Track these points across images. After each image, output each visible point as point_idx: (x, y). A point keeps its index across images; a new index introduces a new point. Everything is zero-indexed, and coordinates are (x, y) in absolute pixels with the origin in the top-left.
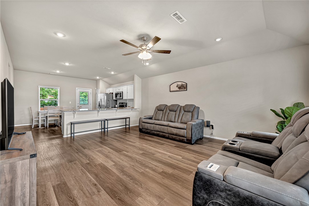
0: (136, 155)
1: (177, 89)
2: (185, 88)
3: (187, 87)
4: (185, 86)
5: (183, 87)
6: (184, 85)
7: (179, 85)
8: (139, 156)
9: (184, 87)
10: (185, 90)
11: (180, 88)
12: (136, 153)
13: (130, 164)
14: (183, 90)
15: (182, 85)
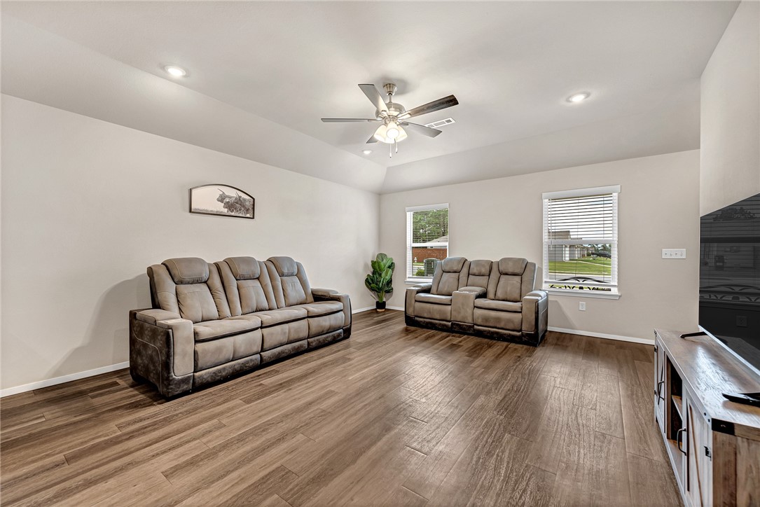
1: (220, 208)
2: (248, 210)
3: (253, 208)
4: (248, 204)
5: (242, 208)
6: (244, 200)
7: (230, 197)
9: (244, 206)
10: (248, 215)
11: (230, 206)
14: (241, 215)
15: (239, 201)
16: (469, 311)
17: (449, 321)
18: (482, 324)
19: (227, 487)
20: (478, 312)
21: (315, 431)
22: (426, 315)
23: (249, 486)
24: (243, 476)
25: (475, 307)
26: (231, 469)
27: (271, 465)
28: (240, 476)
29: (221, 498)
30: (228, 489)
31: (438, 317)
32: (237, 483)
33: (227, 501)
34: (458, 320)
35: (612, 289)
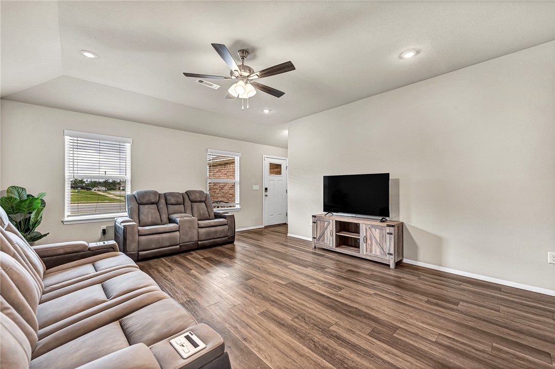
0: (260, 277)
8: (255, 275)
12: (260, 279)
13: (267, 265)
16: (195, 232)
17: (178, 245)
18: (205, 239)
19: (398, 359)
20: (202, 231)
21: (324, 322)
22: (154, 246)
23: (393, 347)
24: (384, 352)
25: (199, 227)
26: (381, 361)
27: (369, 340)
28: (385, 354)
29: (409, 360)
30: (400, 358)
31: (167, 244)
32: (393, 354)
33: (410, 356)
34: (186, 241)
35: (236, 206)
